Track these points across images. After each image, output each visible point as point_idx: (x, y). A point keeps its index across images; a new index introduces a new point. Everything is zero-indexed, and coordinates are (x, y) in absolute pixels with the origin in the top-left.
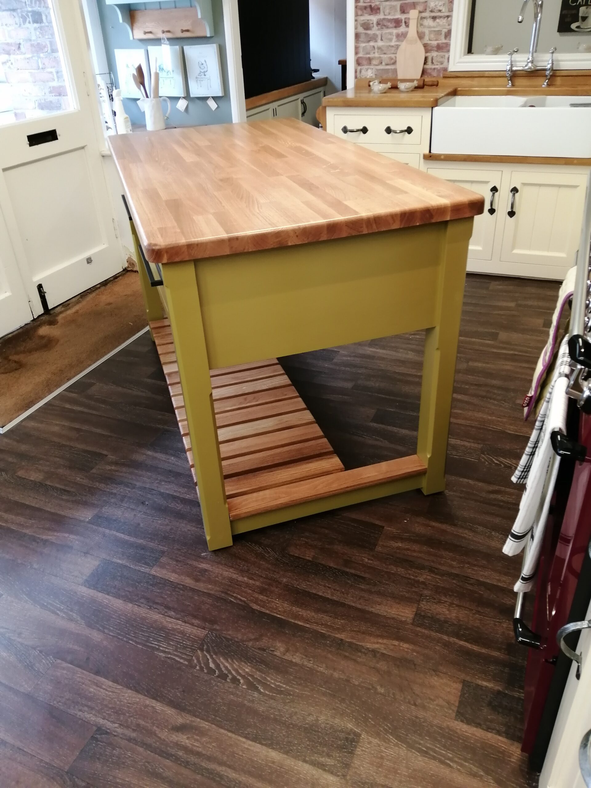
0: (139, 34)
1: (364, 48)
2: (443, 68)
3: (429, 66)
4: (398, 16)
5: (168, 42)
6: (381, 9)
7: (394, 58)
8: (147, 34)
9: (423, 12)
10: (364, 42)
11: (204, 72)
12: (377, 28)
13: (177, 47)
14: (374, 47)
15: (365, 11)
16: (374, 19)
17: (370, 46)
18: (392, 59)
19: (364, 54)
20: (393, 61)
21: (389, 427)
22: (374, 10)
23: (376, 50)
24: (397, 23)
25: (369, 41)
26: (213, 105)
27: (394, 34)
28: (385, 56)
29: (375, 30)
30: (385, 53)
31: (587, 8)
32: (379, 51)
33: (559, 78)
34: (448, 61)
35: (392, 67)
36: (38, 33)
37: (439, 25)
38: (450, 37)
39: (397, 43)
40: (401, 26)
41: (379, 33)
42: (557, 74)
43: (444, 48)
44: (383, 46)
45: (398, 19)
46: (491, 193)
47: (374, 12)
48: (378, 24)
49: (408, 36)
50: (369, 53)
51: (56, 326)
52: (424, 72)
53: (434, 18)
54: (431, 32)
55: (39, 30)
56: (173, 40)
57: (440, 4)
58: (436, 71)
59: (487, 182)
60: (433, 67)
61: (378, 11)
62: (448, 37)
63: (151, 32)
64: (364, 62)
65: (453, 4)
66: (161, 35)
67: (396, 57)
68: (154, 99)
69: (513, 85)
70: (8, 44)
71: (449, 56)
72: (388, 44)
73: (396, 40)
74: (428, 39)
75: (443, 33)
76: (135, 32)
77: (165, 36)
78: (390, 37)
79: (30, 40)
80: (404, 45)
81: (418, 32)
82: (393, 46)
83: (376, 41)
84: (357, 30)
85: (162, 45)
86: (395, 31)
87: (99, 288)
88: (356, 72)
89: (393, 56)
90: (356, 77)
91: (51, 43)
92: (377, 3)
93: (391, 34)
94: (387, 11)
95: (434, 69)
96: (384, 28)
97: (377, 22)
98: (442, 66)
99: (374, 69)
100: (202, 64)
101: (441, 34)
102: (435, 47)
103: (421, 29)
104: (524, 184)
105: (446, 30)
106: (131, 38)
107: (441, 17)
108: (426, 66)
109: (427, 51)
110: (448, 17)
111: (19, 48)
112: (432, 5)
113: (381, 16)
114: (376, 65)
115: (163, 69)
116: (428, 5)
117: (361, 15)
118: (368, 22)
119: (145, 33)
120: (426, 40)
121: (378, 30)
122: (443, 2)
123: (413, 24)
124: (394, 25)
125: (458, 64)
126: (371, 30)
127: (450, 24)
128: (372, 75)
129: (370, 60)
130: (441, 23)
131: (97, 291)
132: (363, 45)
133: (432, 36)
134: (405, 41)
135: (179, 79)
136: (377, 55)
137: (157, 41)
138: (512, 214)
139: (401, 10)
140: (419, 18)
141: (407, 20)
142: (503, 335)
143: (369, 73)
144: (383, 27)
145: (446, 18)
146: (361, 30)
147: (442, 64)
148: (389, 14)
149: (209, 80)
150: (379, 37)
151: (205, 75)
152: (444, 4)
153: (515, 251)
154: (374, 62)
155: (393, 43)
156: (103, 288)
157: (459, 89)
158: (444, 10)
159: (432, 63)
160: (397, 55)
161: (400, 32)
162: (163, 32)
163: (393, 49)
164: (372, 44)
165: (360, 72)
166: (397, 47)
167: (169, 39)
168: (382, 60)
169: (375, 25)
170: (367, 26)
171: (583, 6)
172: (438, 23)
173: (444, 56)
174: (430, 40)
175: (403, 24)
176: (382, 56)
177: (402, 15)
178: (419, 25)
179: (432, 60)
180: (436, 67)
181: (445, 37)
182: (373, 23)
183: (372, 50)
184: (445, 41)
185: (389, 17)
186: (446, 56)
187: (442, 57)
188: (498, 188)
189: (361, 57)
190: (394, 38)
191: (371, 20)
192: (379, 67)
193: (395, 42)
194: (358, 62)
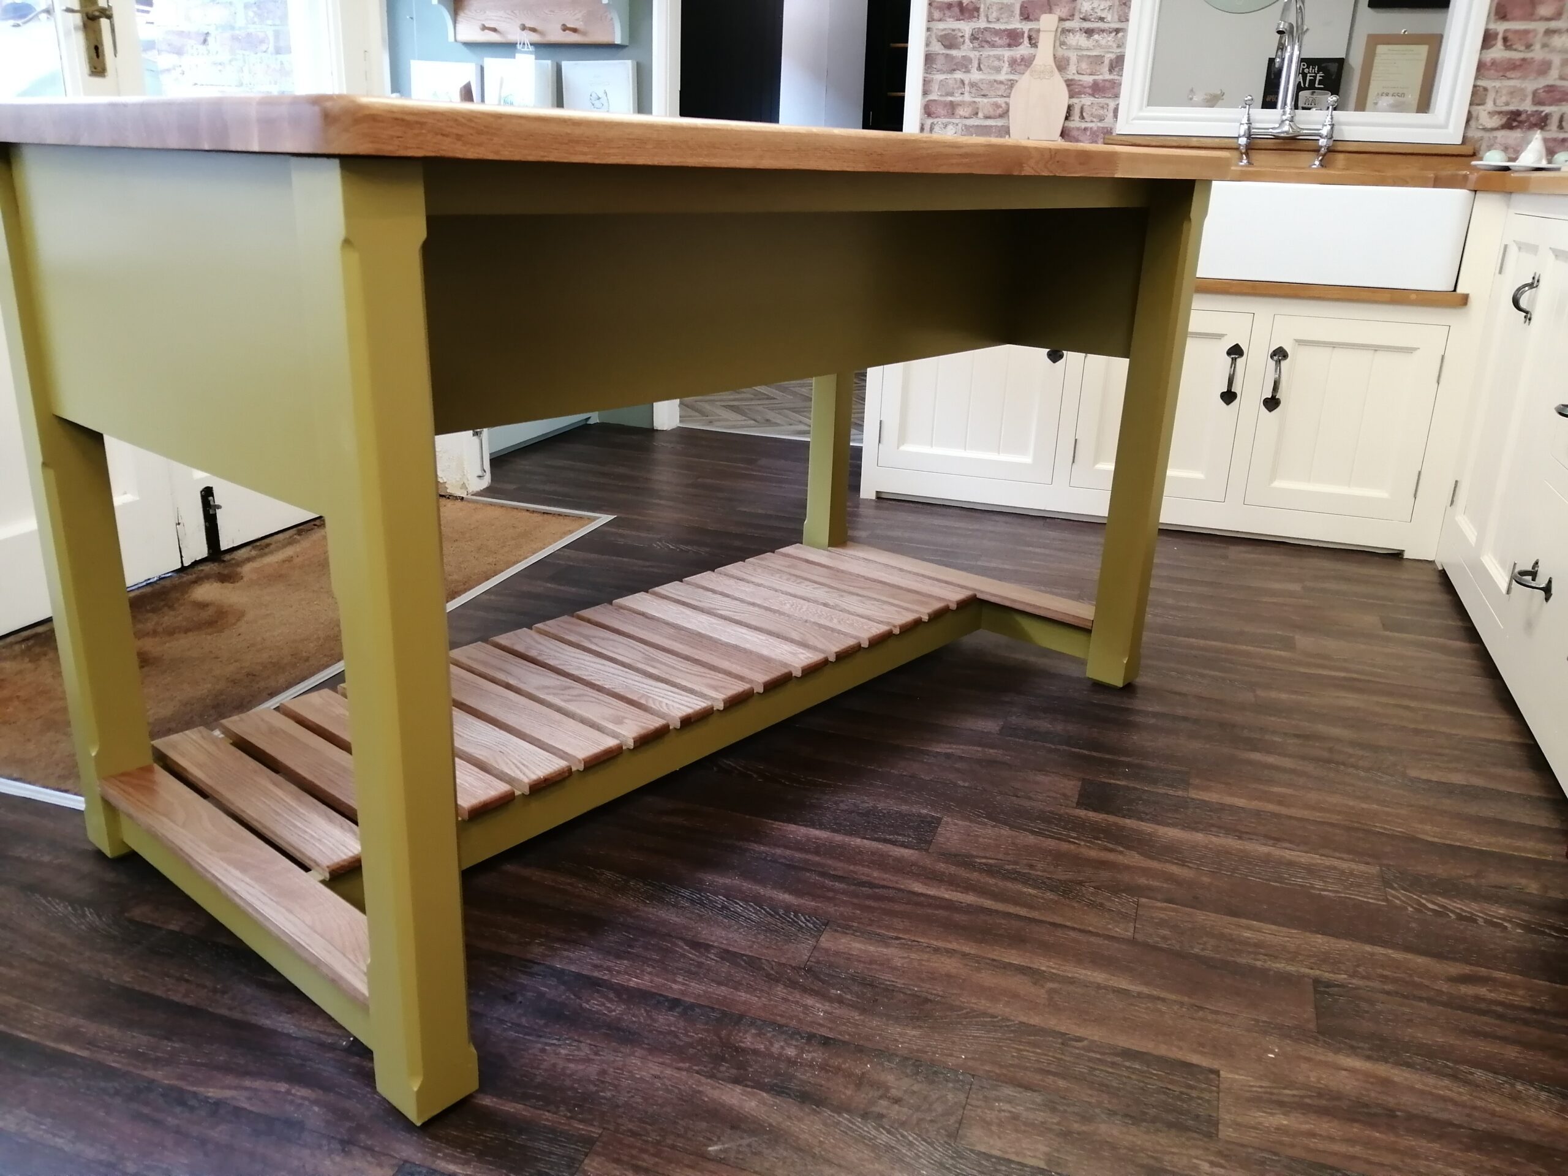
0: (469, 30)
1: (942, 84)
2: (1104, 127)
3: (1075, 123)
4: (1016, 24)
5: (531, 48)
6: (982, 10)
7: (1004, 105)
8: (486, 31)
9: (1068, 20)
10: (943, 72)
12: (971, 45)
13: (548, 64)
14: (962, 82)
15: (948, 13)
16: (966, 27)
17: (955, 79)
18: (998, 106)
19: (941, 96)
20: (1000, 111)
21: (1128, 821)
22: (967, 12)
23: (967, 88)
24: (1013, 38)
25: (953, 70)
27: (1006, 59)
28: (985, 100)
29: (966, 50)
30: (984, 96)
31: (1313, 93)
32: (973, 90)
33: (1341, 156)
34: (1116, 116)
35: (1000, 122)
36: (251, 14)
37: (1098, 45)
38: (1122, 70)
39: (1012, 77)
40: (1020, 44)
41: (974, 55)
42: (1340, 148)
43: (1107, 89)
44: (981, 80)
45: (1014, 30)
46: (1229, 360)
47: (967, 15)
48: (974, 38)
49: (1035, 63)
50: (952, 94)
51: (237, 585)
52: (1065, 134)
53: (1089, 32)
54: (1080, 58)
55: (255, 9)
56: (544, 48)
57: (1102, 7)
58: (1088, 133)
59: (1219, 336)
60: (1083, 125)
61: (976, 14)
62: (1117, 69)
63: (494, 30)
64: (941, 111)
65: (1129, 7)
66: (514, 34)
67: (1007, 104)
69: (1250, 163)
70: (181, 34)
71: (1118, 105)
72: (992, 77)
73: (1009, 70)
74: (1075, 72)
75: (1107, 62)
76: (459, 26)
77: (528, 37)
78: (996, 63)
79: (232, 28)
80: (1025, 81)
81: (1055, 57)
82: (1001, 83)
83: (968, 71)
84: (930, 48)
85: (517, 55)
86: (1007, 53)
88: (922, 128)
89: (1001, 101)
91: (277, 35)
93: (999, 58)
94: (994, 15)
95: (1085, 129)
96: (986, 46)
97: (972, 35)
98: (1100, 125)
99: (960, 125)
100: (599, 100)
101: (1102, 63)
102: (1090, 87)
103: (1061, 52)
104: (1300, 342)
105: (1109, 56)
106: (451, 39)
107: (1103, 31)
108: (1070, 124)
109: (1071, 97)
110: (1117, 31)
111: (205, 41)
112: (1086, 7)
113: (982, 24)
114: (965, 117)
116: (1078, 7)
117: (940, 20)
118: (954, 33)
119: (484, 28)
120: (1071, 72)
121: (974, 48)
122: (1109, 3)
123: (1046, 42)
124: (1006, 41)
125: (1134, 121)
126: (959, 48)
127: (1121, 45)
129: (952, 107)
130: (1103, 42)
132: (941, 77)
133: (1084, 66)
134: (1027, 73)
136: (967, 98)
137: (508, 48)
138: (1272, 403)
139: (1021, 14)
140: (1060, 30)
141: (1034, 35)
142: (1304, 641)
143: (950, 131)
144: (984, 44)
145: (1114, 34)
146: (937, 48)
147: (1101, 120)
148: (998, 20)
150: (975, 64)
152: (1110, 7)
153: (1277, 484)
154: (961, 111)
155: (1003, 76)
158: (1109, 18)
159: (1082, 117)
160: (1012, 101)
162: (523, 28)
163: (1003, 87)
164: (959, 75)
165: (932, 128)
166: (1012, 84)
167: (533, 44)
168: (978, 108)
169: (967, 41)
170: (950, 41)
171: (1305, 89)
172: (1097, 41)
173: (1108, 105)
174: (1079, 73)
175: (1026, 40)
176: (977, 100)
177: (1024, 22)
178: (1058, 44)
179: (1082, 113)
180: (1089, 125)
181: (1111, 70)
182: (963, 36)
183: (958, 88)
184: (1111, 77)
185: (997, 26)
186: (1112, 104)
187: (1103, 107)
188: (1244, 348)
189: (935, 101)
190: (1006, 67)
191: (959, 30)
192: (971, 122)
193: (1007, 74)
194: (928, 110)
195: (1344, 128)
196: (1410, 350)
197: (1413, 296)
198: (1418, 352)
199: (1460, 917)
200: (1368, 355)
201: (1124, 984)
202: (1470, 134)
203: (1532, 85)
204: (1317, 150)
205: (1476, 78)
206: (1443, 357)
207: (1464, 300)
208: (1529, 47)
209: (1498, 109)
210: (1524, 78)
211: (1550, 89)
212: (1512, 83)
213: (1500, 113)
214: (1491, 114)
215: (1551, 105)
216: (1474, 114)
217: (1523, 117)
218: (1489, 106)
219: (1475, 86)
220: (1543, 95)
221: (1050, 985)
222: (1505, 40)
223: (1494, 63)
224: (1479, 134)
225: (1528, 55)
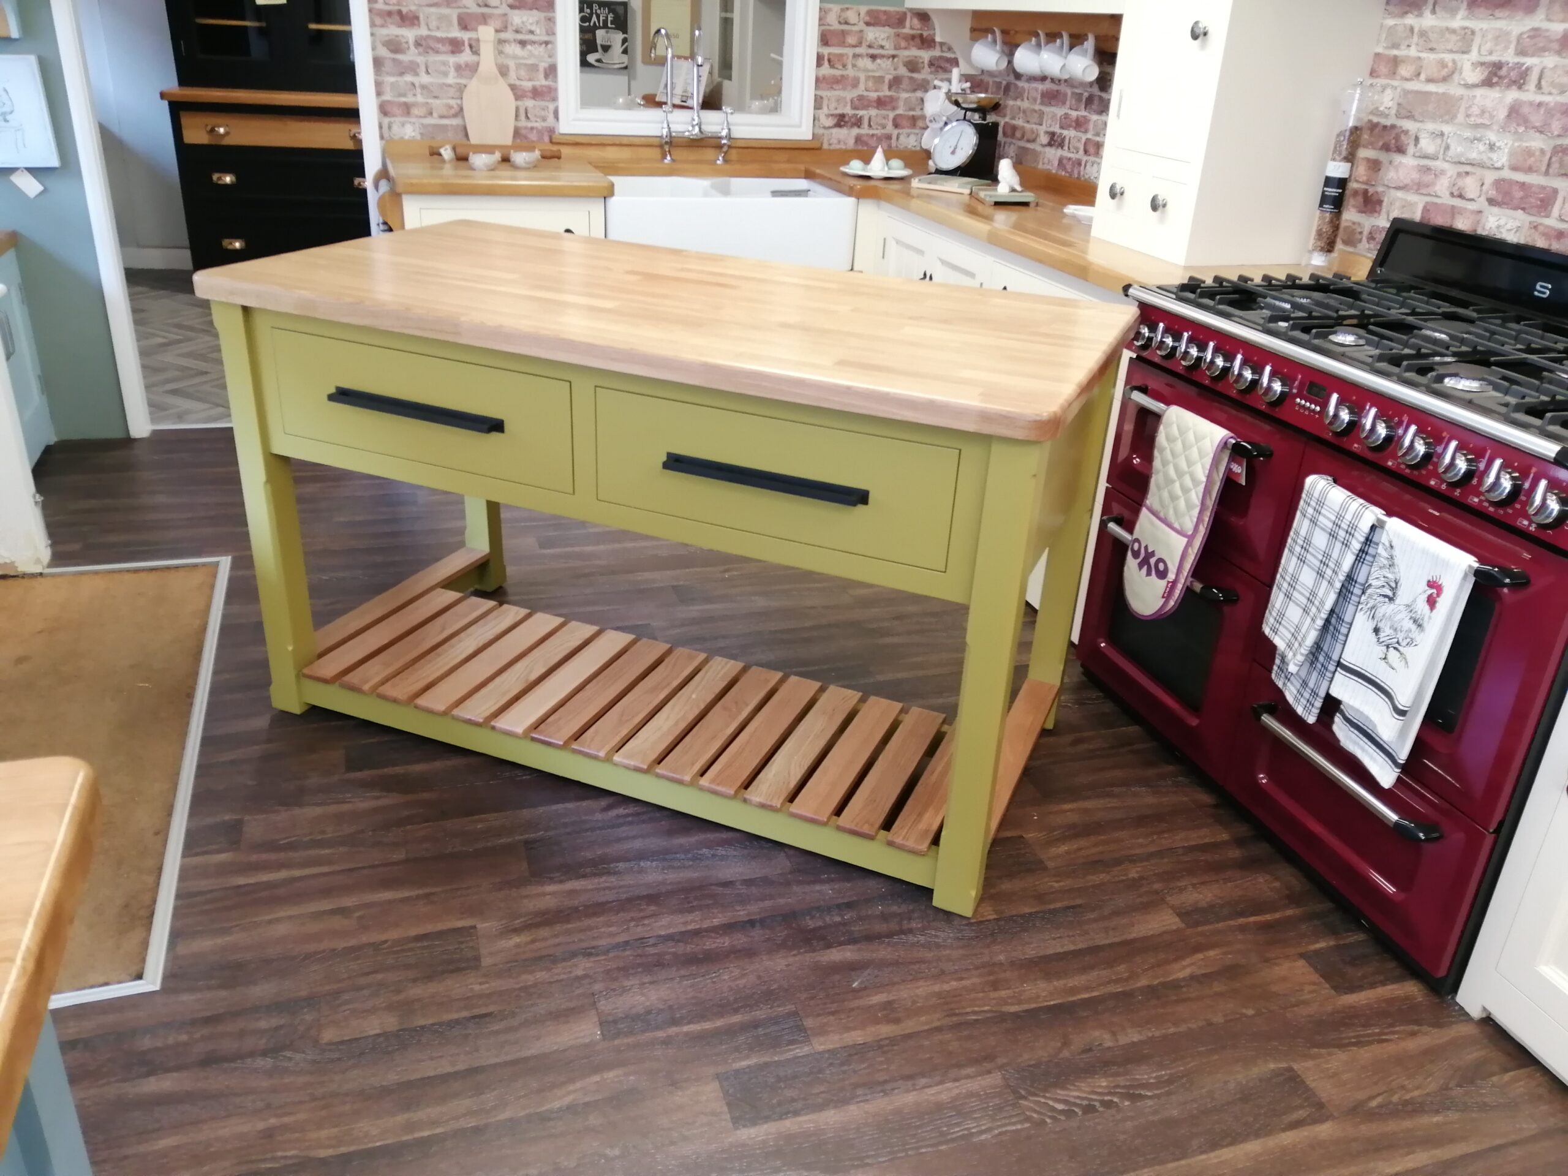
1: (394, 85)
2: (547, 128)
3: (523, 123)
4: (456, 33)
6: (421, 19)
7: (458, 106)
9: (502, 31)
10: (391, 74)
11: (4, 114)
12: (416, 51)
14: (413, 85)
15: (389, 20)
16: (409, 34)
17: (406, 83)
18: (451, 107)
19: (395, 96)
20: (454, 111)
22: (408, 19)
24: (456, 46)
25: (402, 74)
26: (31, 186)
28: (438, 102)
29: (412, 55)
30: (436, 97)
32: (425, 92)
33: (737, 152)
34: (557, 117)
35: (455, 122)
37: (531, 55)
38: (556, 77)
39: (460, 81)
40: (463, 51)
41: (420, 60)
42: (736, 146)
43: (546, 94)
44: (430, 83)
45: (455, 38)
47: (407, 22)
48: (418, 44)
49: (481, 68)
50: (404, 95)
52: (517, 133)
53: (523, 43)
54: (518, 66)
57: (530, 21)
58: (535, 131)
60: (530, 125)
61: (416, 22)
62: (552, 76)
64: (396, 111)
65: (555, 23)
67: (461, 104)
69: (675, 160)
71: (557, 107)
72: (441, 81)
74: (516, 77)
75: (542, 70)
78: (443, 68)
80: (473, 85)
81: (496, 63)
82: (450, 86)
83: (417, 74)
84: (376, 52)
86: (452, 60)
88: (381, 127)
89: (453, 102)
90: (382, 137)
92: (413, 8)
93: (444, 63)
95: (533, 129)
96: (430, 51)
97: (416, 41)
98: (544, 124)
99: (417, 125)
101: (538, 70)
102: (531, 92)
103: (502, 60)
105: (543, 65)
107: (534, 42)
108: (520, 124)
109: (517, 99)
110: (547, 43)
112: (516, 20)
113: (423, 31)
114: (421, 117)
116: (510, 20)
117: (382, 26)
118: (398, 39)
120: (513, 78)
121: (420, 54)
122: (537, 18)
123: (487, 52)
124: (448, 48)
125: (574, 122)
126: (405, 53)
127: (552, 55)
128: (413, 134)
129: (407, 109)
130: (536, 53)
132: (392, 79)
133: (522, 73)
134: (475, 78)
136: (420, 99)
139: (460, 24)
140: (497, 40)
141: (474, 44)
143: (407, 130)
144: (428, 50)
145: (544, 45)
146: (384, 52)
147: (545, 120)
148: (438, 28)
149: (19, 132)
150: (423, 68)
151: (6, 121)
152: (537, 23)
154: (415, 111)
155: (451, 79)
158: (538, 31)
159: (527, 117)
160: (464, 101)
161: (463, 63)
163: (453, 91)
164: (409, 78)
165: (390, 128)
166: (461, 89)
168: (432, 109)
169: (412, 46)
172: (530, 51)
173: (548, 107)
174: (519, 79)
175: (467, 49)
176: (430, 101)
177: (463, 32)
178: (497, 52)
179: (526, 113)
180: (535, 124)
181: (546, 76)
182: (407, 42)
183: (410, 90)
184: (548, 83)
185: (439, 34)
186: (551, 107)
187: (544, 109)
189: (388, 102)
190: (452, 73)
191: (403, 36)
192: (429, 121)
193: (454, 78)
194: (384, 110)
195: (735, 127)
202: (816, 132)
203: (850, 94)
204: (720, 147)
205: (816, 89)
208: (844, 66)
209: (831, 113)
210: (844, 89)
211: (861, 98)
212: (837, 93)
213: (832, 115)
214: (828, 116)
215: (862, 109)
216: (818, 116)
217: (847, 119)
218: (825, 110)
219: (815, 95)
220: (857, 102)
222: (829, 61)
223: (824, 78)
224: (822, 131)
225: (844, 73)
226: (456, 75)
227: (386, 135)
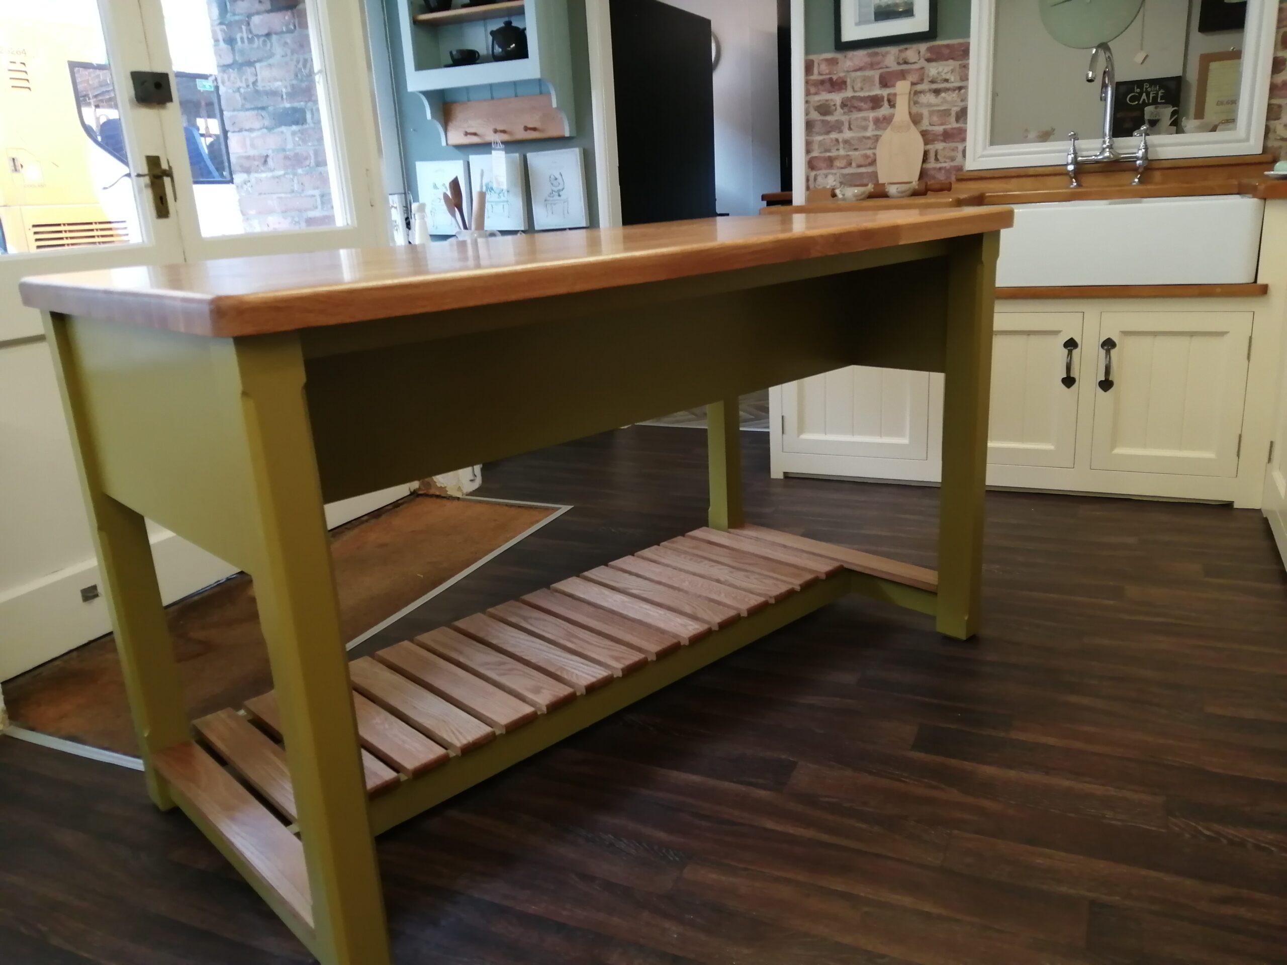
0: (456, 137)
1: (821, 143)
2: (955, 166)
3: (932, 164)
4: (877, 91)
5: (502, 146)
6: (848, 83)
7: (872, 155)
8: (469, 136)
9: (919, 83)
10: (820, 134)
11: (559, 191)
12: (842, 111)
13: (516, 156)
14: (837, 140)
15: (821, 87)
16: (837, 98)
17: (832, 140)
18: (867, 156)
19: (821, 152)
20: (869, 160)
21: (954, 761)
22: (837, 85)
23: (841, 145)
24: (875, 102)
25: (829, 132)
27: (871, 119)
28: (857, 153)
29: (838, 115)
30: (856, 149)
31: (1156, 108)
32: (847, 146)
33: (1157, 173)
34: (964, 156)
35: (870, 169)
36: (297, 139)
37: (945, 101)
38: (966, 119)
39: (877, 133)
40: (881, 106)
41: (845, 118)
42: (1157, 167)
43: (956, 136)
44: (852, 138)
45: (876, 96)
46: (1066, 351)
47: (836, 88)
48: (844, 105)
49: (894, 120)
50: (829, 151)
52: (923, 174)
53: (937, 92)
54: (931, 113)
55: (300, 135)
56: (511, 145)
57: (945, 71)
58: (943, 172)
59: (1056, 333)
60: (938, 165)
61: (844, 87)
62: (962, 119)
63: (475, 134)
64: (822, 164)
65: (968, 69)
66: (491, 137)
67: (874, 154)
68: (477, 232)
69: (1079, 185)
70: (248, 158)
71: (965, 147)
72: (861, 135)
74: (928, 124)
75: (953, 114)
76: (450, 134)
77: (499, 137)
78: (864, 123)
79: (284, 150)
80: (887, 135)
81: (910, 113)
82: (868, 138)
83: (841, 131)
84: (808, 117)
85: (493, 152)
86: (872, 115)
87: (367, 521)
88: (808, 180)
89: (869, 152)
90: (808, 188)
91: (316, 153)
92: (842, 75)
93: (865, 119)
94: (858, 86)
95: (940, 169)
96: (854, 110)
97: (842, 103)
98: (953, 164)
99: (838, 175)
100: (556, 179)
101: (950, 115)
102: (941, 135)
103: (915, 110)
104: (1126, 333)
105: (955, 109)
106: (444, 143)
107: (948, 90)
108: (927, 166)
109: (926, 143)
110: (960, 88)
111: (265, 162)
112: (932, 72)
113: (849, 93)
114: (842, 168)
115: (492, 189)
116: (926, 73)
117: (816, 94)
118: (827, 103)
119: (466, 134)
120: (925, 125)
121: (845, 113)
122: (951, 67)
123: (902, 104)
124: (871, 105)
125: (980, 159)
126: (833, 114)
127: (964, 99)
128: (834, 183)
129: (831, 161)
130: (949, 99)
131: (363, 526)
132: (819, 138)
133: (935, 119)
134: (889, 129)
135: (518, 203)
136: (842, 152)
137: (485, 147)
138: (1106, 385)
139: (881, 82)
140: (912, 93)
141: (891, 97)
142: (1133, 591)
143: (829, 181)
144: (852, 109)
145: (957, 91)
146: (815, 115)
147: (953, 160)
148: (862, 89)
149: (566, 204)
150: (846, 125)
151: (559, 196)
152: (952, 71)
153: (1118, 451)
154: (838, 163)
155: (869, 133)
156: (373, 521)
157: (987, 194)
158: (952, 79)
159: (937, 159)
160: (877, 151)
161: (880, 116)
162: (496, 131)
163: (870, 142)
164: (834, 135)
165: (815, 179)
166: (877, 138)
167: (503, 143)
168: (851, 160)
169: (838, 107)
170: (824, 109)
171: (1149, 104)
172: (944, 98)
173: (957, 148)
174: (931, 125)
175: (886, 104)
176: (850, 153)
177: (883, 89)
178: (912, 103)
179: (936, 155)
180: (944, 165)
181: (957, 120)
182: (835, 105)
183: (835, 145)
184: (958, 125)
185: (862, 94)
186: (961, 147)
187: (953, 150)
188: (1078, 339)
189: (816, 157)
190: (871, 126)
191: (832, 100)
192: (847, 171)
193: (873, 130)
194: (811, 165)
195: (1158, 149)
196: (1222, 334)
197: (1218, 290)
198: (1228, 334)
199: (1232, 843)
200: (1184, 341)
201: (928, 908)
202: (1270, 144)
204: (1135, 170)
205: (1270, 98)
206: (1251, 338)
207: (1264, 290)
216: (1272, 127)
218: (1284, 119)
219: (1269, 105)
221: (866, 909)
224: (1276, 144)
226: (874, 127)
227: (812, 186)
